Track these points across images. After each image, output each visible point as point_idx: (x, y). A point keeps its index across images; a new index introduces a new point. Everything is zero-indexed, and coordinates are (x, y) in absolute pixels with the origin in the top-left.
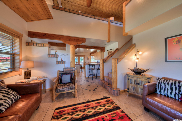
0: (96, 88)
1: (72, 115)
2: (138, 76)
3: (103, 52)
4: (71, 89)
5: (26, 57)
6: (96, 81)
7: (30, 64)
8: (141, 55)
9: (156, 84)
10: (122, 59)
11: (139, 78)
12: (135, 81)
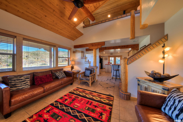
1: (80, 93)
4: (87, 80)
5: (73, 59)
7: (73, 63)
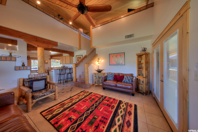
0: (71, 89)
2: (100, 73)
3: (71, 57)
6: (69, 85)
8: (101, 61)
9: (106, 76)
10: (91, 63)
11: (100, 75)
12: (98, 76)
